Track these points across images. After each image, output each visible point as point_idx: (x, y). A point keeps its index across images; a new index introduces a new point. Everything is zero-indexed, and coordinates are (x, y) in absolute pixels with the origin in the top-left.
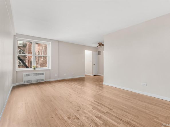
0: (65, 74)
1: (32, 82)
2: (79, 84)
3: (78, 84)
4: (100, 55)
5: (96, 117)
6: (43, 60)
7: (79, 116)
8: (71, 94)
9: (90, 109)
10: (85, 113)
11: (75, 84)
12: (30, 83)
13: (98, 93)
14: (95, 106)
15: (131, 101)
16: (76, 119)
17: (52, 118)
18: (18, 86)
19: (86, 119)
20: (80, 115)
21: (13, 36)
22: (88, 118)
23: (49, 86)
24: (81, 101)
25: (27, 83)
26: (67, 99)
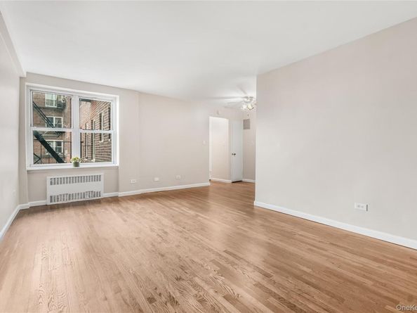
0: (157, 179)
1: (69, 199)
2: (191, 204)
3: (187, 205)
4: (249, 128)
5: (224, 297)
6: (102, 144)
7: (178, 294)
8: (166, 233)
9: (211, 275)
10: (195, 286)
11: (180, 204)
12: (64, 202)
13: (238, 229)
14: (226, 265)
15: (324, 253)
16: (169, 304)
17: (106, 299)
18: (34, 211)
19: (198, 304)
20: (182, 291)
21: (19, 79)
22: (202, 301)
23: (113, 210)
24: (190, 250)
25: (56, 203)
26: (154, 246)
